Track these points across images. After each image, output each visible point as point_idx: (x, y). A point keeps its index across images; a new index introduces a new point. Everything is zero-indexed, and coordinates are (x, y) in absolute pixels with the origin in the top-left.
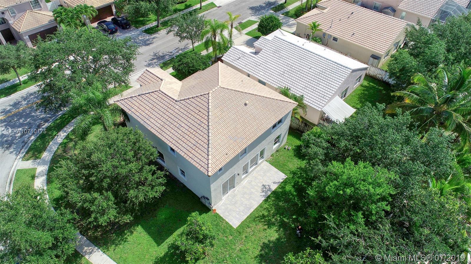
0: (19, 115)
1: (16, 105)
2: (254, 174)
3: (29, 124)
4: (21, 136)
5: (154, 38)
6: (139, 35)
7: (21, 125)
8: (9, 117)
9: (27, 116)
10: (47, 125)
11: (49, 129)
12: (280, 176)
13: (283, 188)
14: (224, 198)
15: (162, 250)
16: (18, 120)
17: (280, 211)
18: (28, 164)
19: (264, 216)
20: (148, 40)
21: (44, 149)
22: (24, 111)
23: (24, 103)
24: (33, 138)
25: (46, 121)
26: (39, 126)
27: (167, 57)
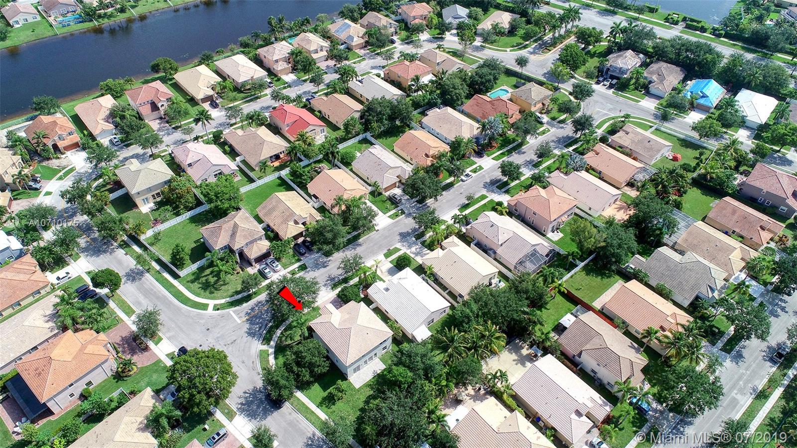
0: (256, 316)
1: (252, 309)
2: (371, 364)
3: (261, 323)
4: (259, 331)
5: (329, 261)
6: (320, 257)
7: (258, 324)
8: (250, 317)
9: (260, 318)
10: (271, 324)
11: (271, 327)
12: (383, 367)
13: (383, 372)
14: (355, 374)
15: (325, 394)
16: (256, 319)
17: (378, 383)
18: (265, 347)
19: (371, 385)
20: (326, 262)
21: (271, 339)
22: (258, 313)
23: (257, 308)
24: (264, 332)
25: (270, 322)
26: (266, 325)
27: (336, 279)
